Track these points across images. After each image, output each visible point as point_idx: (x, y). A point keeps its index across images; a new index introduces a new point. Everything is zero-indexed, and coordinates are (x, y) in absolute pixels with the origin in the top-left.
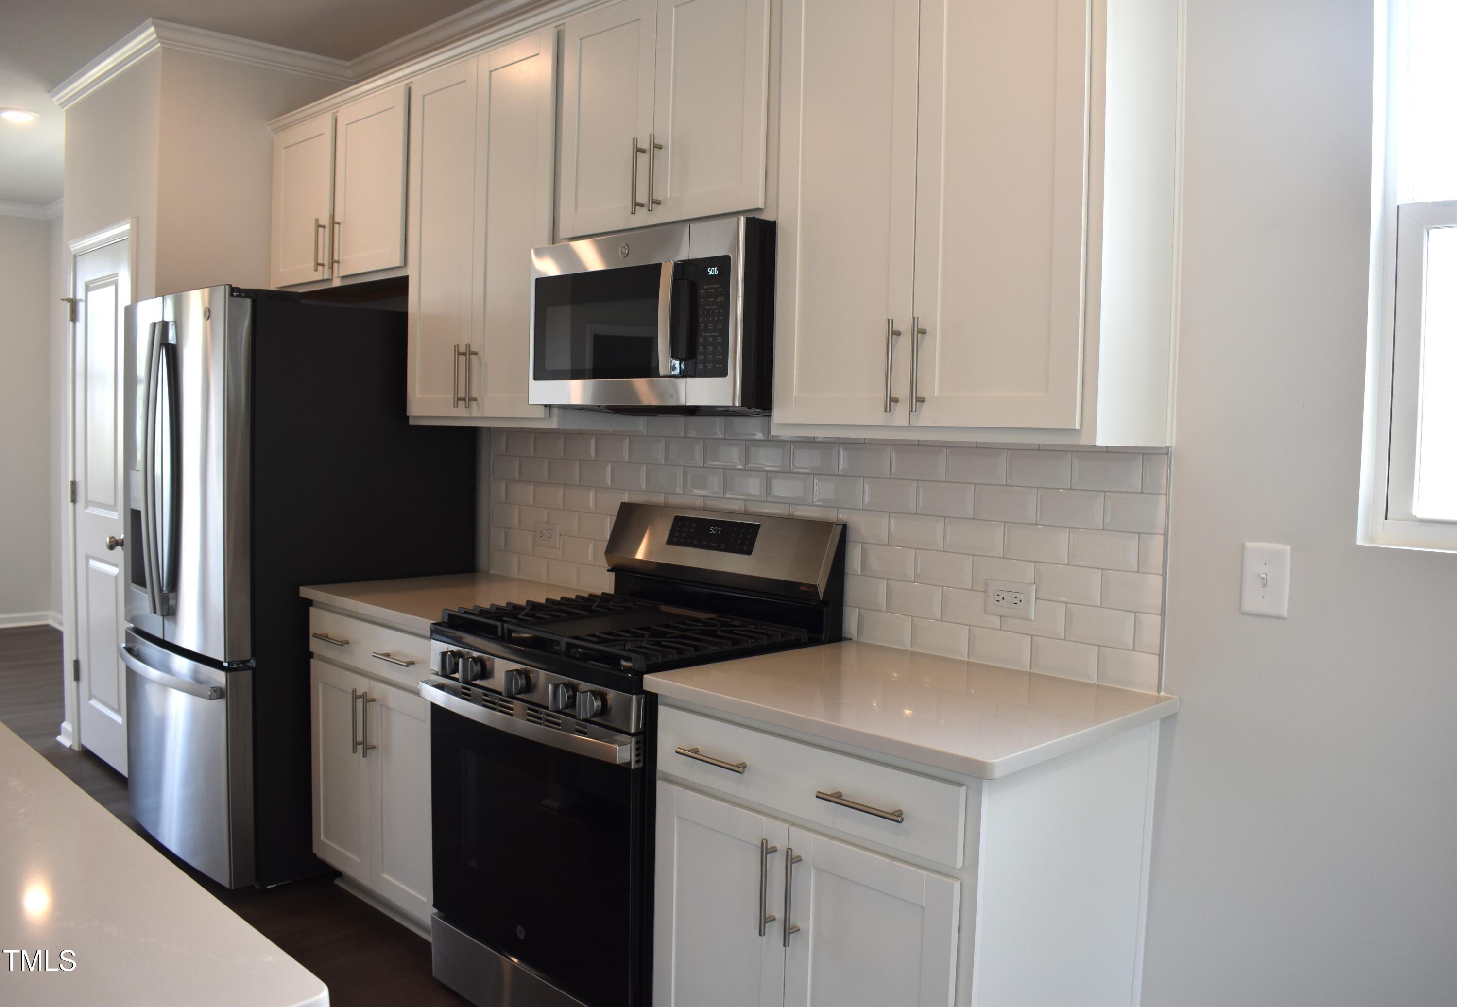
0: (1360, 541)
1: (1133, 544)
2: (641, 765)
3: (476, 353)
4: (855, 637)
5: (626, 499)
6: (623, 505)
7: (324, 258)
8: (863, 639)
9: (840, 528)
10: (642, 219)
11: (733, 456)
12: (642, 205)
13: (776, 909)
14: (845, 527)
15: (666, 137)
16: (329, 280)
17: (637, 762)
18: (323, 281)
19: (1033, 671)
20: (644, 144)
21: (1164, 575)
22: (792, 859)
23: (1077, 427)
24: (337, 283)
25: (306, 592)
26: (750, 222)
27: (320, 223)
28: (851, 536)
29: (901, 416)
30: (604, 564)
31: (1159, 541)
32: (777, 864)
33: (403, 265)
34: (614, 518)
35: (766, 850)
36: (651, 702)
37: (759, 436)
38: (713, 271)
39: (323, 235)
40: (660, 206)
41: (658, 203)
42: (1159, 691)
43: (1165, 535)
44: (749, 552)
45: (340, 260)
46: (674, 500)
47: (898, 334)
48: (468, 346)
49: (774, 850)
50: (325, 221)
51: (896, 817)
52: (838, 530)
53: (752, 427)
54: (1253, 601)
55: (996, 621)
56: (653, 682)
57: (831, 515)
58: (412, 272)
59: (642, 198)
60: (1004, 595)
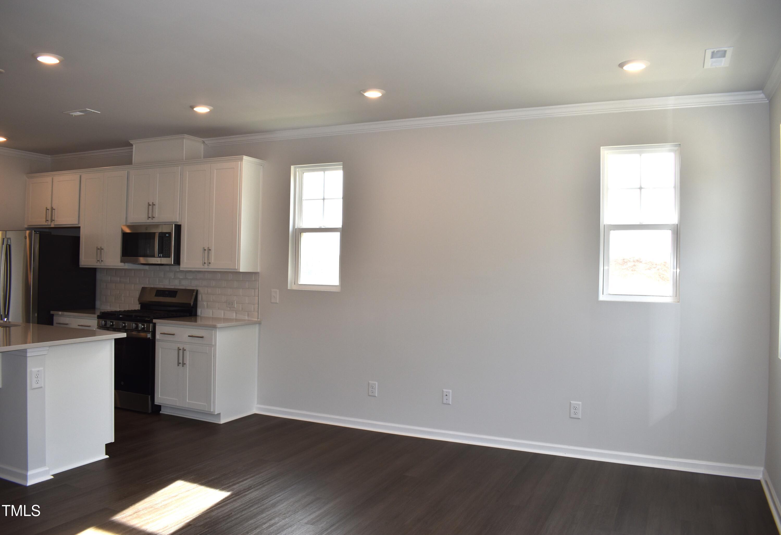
0: (289, 288)
1: (253, 290)
2: (152, 338)
3: (103, 249)
4: (200, 315)
5: (143, 286)
6: (143, 288)
7: (49, 219)
8: (202, 316)
9: (196, 291)
10: (150, 220)
11: (172, 275)
12: (150, 217)
13: (181, 361)
14: (197, 291)
15: (157, 202)
16: (50, 225)
17: (152, 337)
18: (48, 225)
19: (236, 318)
20: (151, 204)
21: (258, 297)
22: (184, 350)
23: (237, 268)
24: (53, 226)
25: (52, 312)
26: (176, 225)
27: (48, 208)
28: (199, 293)
29: (206, 266)
30: (138, 303)
31: (257, 290)
32: (181, 352)
33: (78, 223)
34: (140, 292)
35: (179, 349)
36: (154, 325)
37: (178, 270)
38: (167, 235)
39: (49, 212)
40: (154, 218)
41: (154, 217)
42: (258, 319)
43: (258, 289)
44: (175, 297)
45: (55, 220)
46: (155, 286)
47: (205, 250)
48: (101, 247)
49: (180, 349)
50: (49, 207)
51: (202, 337)
52: (195, 292)
53: (176, 268)
54: (273, 301)
55: (229, 308)
56: (154, 321)
57: (195, 288)
58: (81, 225)
59: (150, 216)
60: (230, 303)
